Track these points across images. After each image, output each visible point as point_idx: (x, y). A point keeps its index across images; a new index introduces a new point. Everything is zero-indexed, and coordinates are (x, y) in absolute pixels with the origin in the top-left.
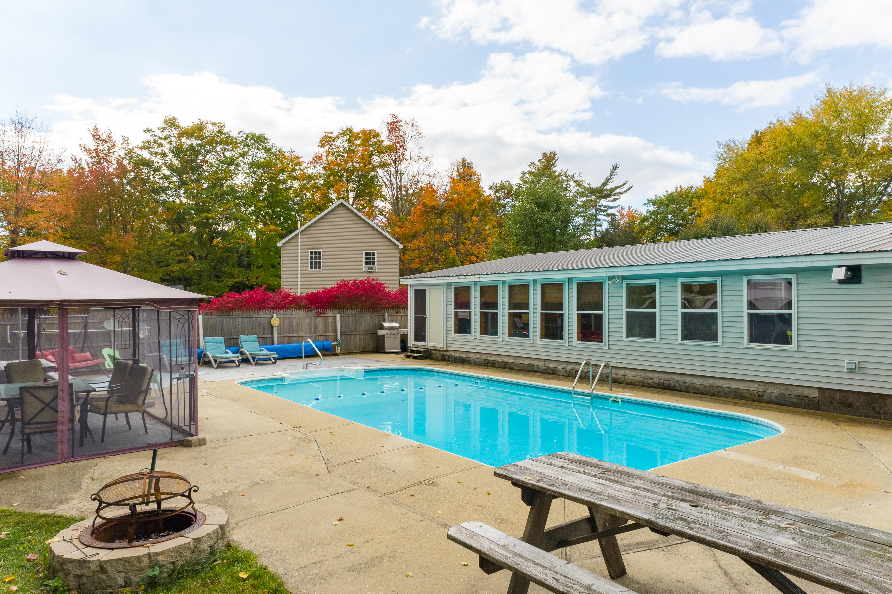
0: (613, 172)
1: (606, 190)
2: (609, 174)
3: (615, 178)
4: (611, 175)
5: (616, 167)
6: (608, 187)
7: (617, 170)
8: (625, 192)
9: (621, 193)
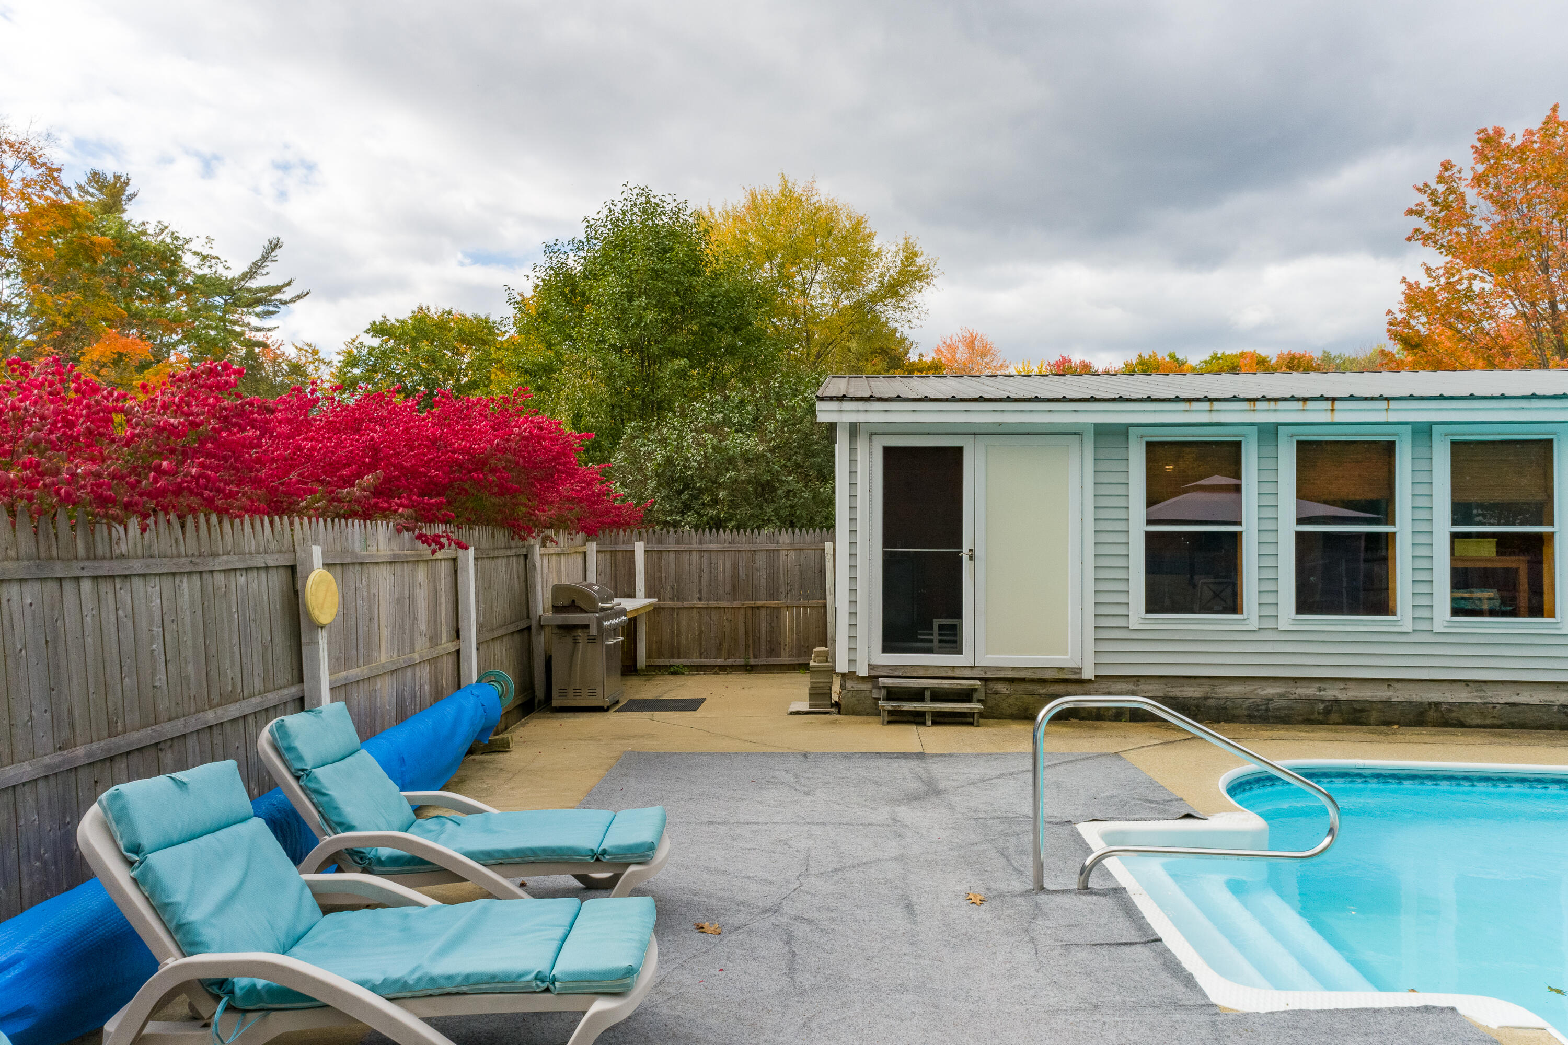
0: (268, 254)
1: (249, 290)
2: (259, 257)
3: (270, 266)
4: (264, 258)
5: (275, 246)
6: (254, 284)
7: (277, 252)
8: (293, 301)
9: (285, 303)
